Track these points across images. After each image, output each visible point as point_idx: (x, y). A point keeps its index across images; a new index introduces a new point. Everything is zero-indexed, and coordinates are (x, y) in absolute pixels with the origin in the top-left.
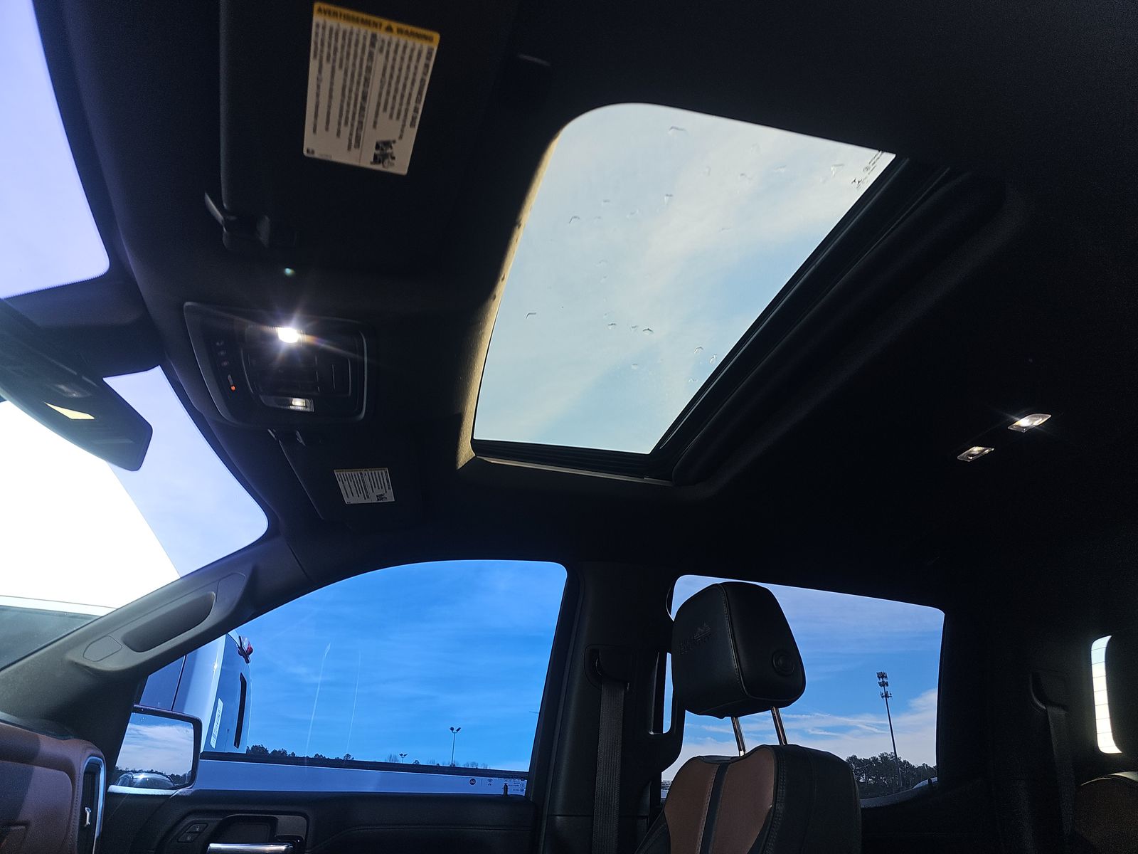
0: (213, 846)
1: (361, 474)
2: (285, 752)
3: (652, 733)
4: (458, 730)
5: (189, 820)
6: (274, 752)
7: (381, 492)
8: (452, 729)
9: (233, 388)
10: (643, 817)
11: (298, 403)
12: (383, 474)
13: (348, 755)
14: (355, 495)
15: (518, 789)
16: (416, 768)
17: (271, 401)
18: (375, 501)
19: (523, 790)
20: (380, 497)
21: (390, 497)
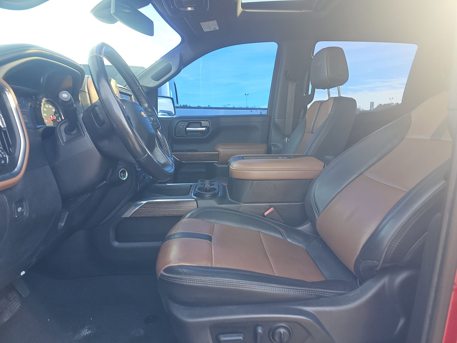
0: (187, 129)
1: (208, 23)
2: (187, 105)
3: (304, 95)
4: (248, 95)
5: (180, 123)
6: (183, 105)
7: (215, 27)
8: (246, 94)
9: (172, 8)
10: (301, 118)
11: (189, 9)
12: (215, 22)
13: (209, 105)
14: (207, 29)
15: (265, 112)
16: (234, 108)
17: (182, 9)
18: (213, 30)
19: (266, 113)
20: (214, 29)
21: (217, 28)
